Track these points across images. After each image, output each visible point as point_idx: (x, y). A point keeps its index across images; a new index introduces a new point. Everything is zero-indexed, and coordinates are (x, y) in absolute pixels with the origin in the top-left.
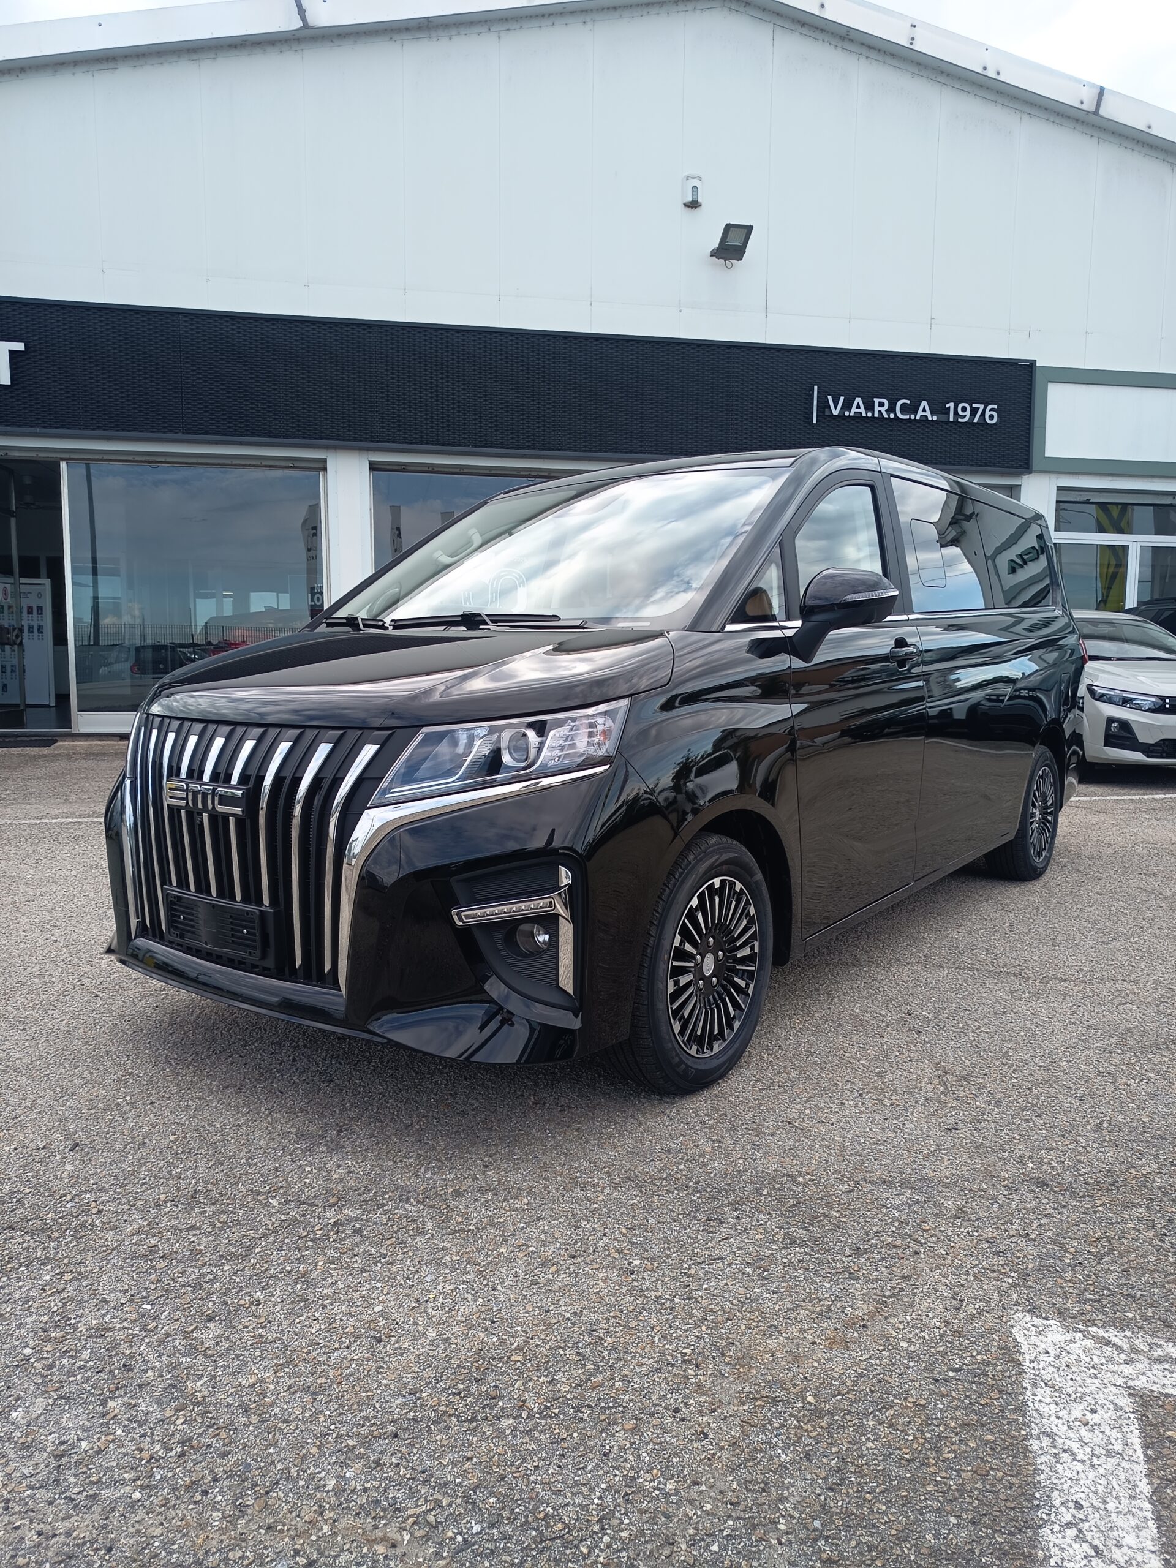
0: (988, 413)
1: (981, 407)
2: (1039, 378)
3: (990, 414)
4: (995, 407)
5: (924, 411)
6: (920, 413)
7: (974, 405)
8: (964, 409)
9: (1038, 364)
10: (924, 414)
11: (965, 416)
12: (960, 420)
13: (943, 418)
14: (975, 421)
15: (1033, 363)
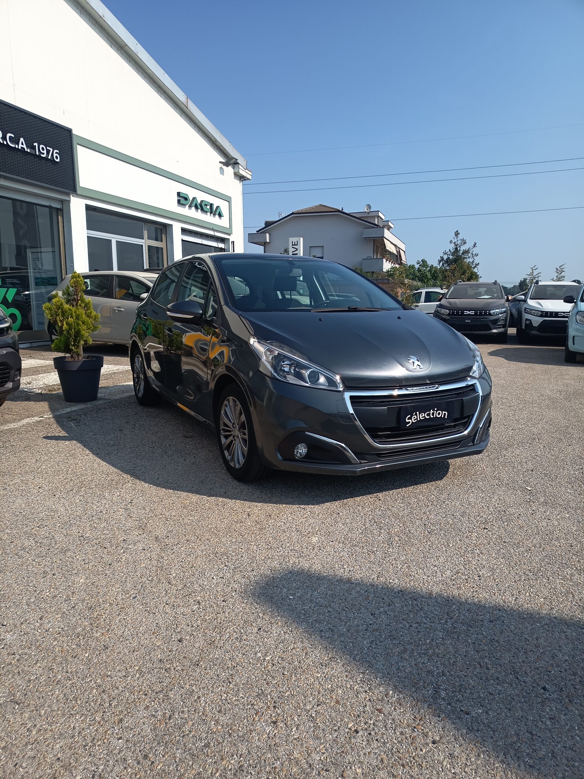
0: (55, 155)
1: (51, 150)
2: (75, 142)
3: (56, 155)
4: (58, 152)
5: (22, 144)
6: (20, 145)
7: (48, 148)
8: (43, 149)
9: (73, 132)
10: (22, 146)
11: (43, 154)
12: (42, 155)
13: (33, 152)
14: (49, 158)
15: (69, 131)
